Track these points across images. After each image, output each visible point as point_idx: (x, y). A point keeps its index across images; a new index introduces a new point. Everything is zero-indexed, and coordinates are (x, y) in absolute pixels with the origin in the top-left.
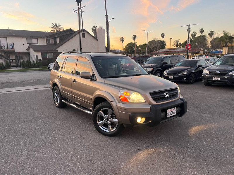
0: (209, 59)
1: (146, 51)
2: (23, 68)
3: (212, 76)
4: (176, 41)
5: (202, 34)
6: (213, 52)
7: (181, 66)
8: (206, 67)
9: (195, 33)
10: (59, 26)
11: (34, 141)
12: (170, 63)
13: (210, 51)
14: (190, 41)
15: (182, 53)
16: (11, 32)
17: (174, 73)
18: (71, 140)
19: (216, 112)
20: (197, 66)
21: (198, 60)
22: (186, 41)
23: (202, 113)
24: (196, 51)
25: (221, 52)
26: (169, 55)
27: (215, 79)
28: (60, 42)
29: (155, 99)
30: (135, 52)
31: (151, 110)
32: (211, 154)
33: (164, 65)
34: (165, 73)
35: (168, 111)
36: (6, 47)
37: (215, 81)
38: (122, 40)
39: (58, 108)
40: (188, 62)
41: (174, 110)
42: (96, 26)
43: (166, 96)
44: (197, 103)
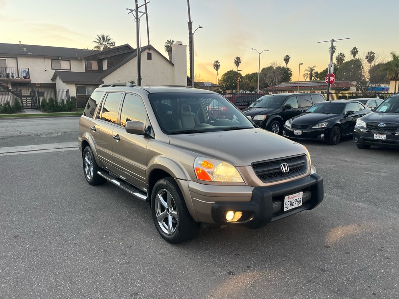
0: (366, 101)
1: (257, 85)
2: (43, 111)
3: (372, 131)
4: (309, 69)
5: (354, 56)
6: (373, 89)
7: (315, 112)
8: (361, 115)
9: (342, 56)
10: (109, 40)
11: (35, 250)
12: (297, 107)
13: (368, 86)
14: (334, 69)
15: (319, 90)
16: (25, 49)
17: (304, 125)
18: (105, 251)
19: (378, 199)
20: (346, 113)
21: (347, 103)
22: (327, 69)
23: (353, 200)
24: (344, 86)
25: (387, 89)
26: (296, 93)
27: (376, 136)
28: (108, 67)
29: (262, 175)
30: (238, 86)
31: (254, 197)
32: (369, 286)
33: (286, 111)
34: (288, 123)
35: (286, 199)
36: (16, 75)
37: (377, 140)
38: (217, 66)
39: (90, 186)
40: (329, 106)
41: (299, 196)
42: (173, 41)
43: (284, 169)
44: (343, 180)
